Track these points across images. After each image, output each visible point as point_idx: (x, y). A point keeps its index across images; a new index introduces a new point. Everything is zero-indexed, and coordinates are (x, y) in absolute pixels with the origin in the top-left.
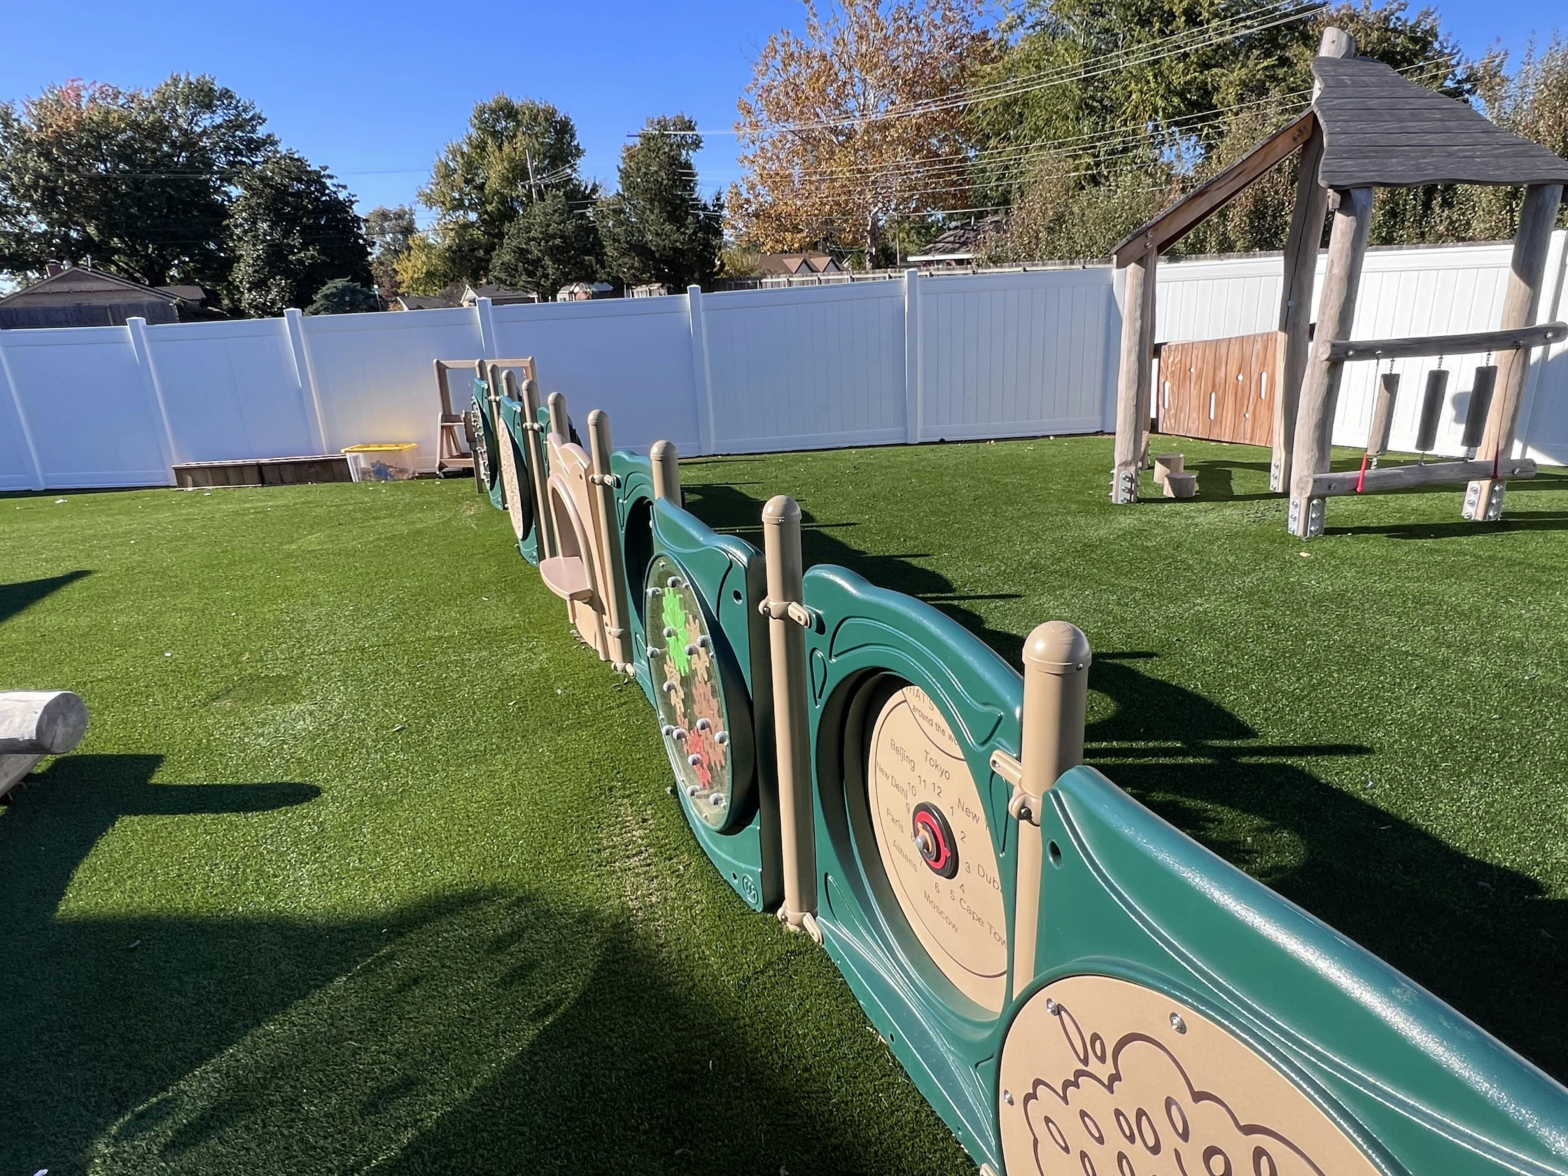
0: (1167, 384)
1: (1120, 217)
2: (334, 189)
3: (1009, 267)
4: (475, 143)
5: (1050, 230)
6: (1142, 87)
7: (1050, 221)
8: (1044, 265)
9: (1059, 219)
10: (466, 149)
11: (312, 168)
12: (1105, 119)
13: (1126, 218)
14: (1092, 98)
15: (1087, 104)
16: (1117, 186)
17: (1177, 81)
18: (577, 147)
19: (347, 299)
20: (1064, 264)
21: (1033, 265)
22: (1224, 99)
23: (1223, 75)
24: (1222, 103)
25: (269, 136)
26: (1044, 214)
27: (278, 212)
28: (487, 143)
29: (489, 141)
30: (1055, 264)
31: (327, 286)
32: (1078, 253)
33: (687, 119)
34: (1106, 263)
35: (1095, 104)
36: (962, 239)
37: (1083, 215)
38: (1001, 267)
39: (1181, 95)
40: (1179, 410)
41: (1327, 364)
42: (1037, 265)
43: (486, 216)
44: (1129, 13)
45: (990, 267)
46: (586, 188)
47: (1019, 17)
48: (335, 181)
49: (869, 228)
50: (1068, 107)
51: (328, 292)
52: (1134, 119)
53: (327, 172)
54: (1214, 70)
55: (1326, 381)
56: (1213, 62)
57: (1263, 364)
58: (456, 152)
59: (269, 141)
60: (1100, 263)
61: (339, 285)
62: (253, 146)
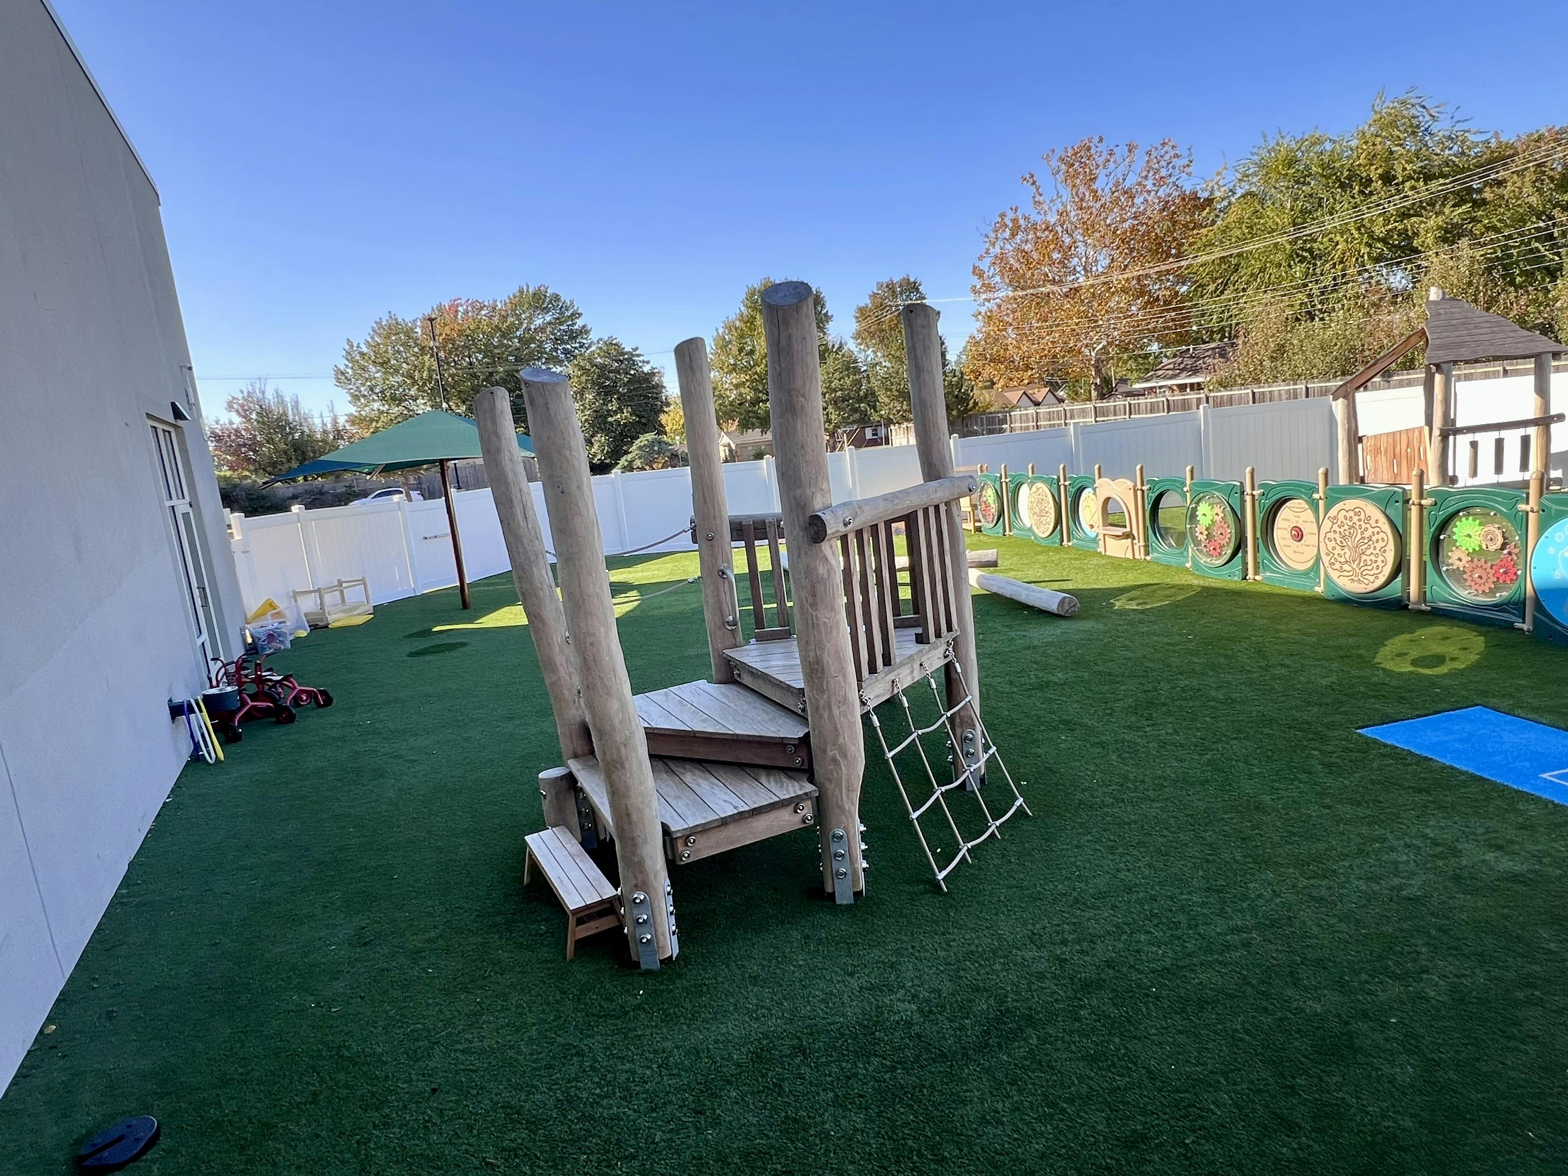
0: (1368, 457)
1: (1336, 344)
2: (640, 364)
3: (1238, 390)
4: (746, 319)
5: (1273, 359)
6: (1348, 238)
7: (1272, 352)
8: (1269, 387)
9: (1281, 348)
10: (738, 323)
11: (626, 350)
12: (1315, 265)
13: (1341, 346)
14: (1302, 249)
15: (1298, 255)
16: (1331, 320)
17: (1379, 230)
18: (826, 314)
19: (656, 448)
20: (1288, 385)
21: (1259, 388)
22: (1423, 242)
23: (1421, 222)
24: (1422, 246)
25: (584, 327)
26: (1266, 346)
27: (601, 386)
28: (755, 318)
29: (758, 317)
30: (1280, 386)
31: (639, 440)
32: (1299, 376)
33: (912, 280)
34: (1326, 382)
35: (1305, 254)
36: (1182, 366)
37: (1302, 346)
38: (1231, 390)
39: (1384, 241)
40: (1376, 470)
41: (1440, 438)
42: (1263, 387)
43: (756, 376)
44: (1330, 181)
45: (1220, 391)
46: (833, 346)
47: (1231, 191)
48: (641, 358)
49: (1093, 362)
50: (1279, 256)
51: (642, 444)
52: (1341, 262)
53: (637, 352)
54: (1414, 219)
55: (1441, 445)
56: (1412, 212)
57: (1420, 442)
58: (730, 327)
59: (584, 331)
60: (1320, 382)
61: (650, 438)
62: (573, 336)
